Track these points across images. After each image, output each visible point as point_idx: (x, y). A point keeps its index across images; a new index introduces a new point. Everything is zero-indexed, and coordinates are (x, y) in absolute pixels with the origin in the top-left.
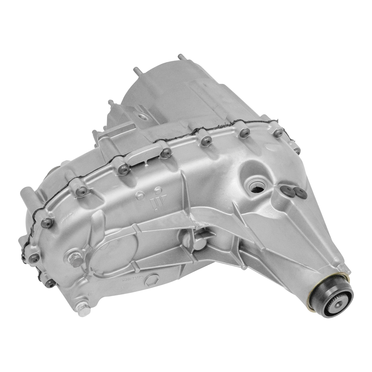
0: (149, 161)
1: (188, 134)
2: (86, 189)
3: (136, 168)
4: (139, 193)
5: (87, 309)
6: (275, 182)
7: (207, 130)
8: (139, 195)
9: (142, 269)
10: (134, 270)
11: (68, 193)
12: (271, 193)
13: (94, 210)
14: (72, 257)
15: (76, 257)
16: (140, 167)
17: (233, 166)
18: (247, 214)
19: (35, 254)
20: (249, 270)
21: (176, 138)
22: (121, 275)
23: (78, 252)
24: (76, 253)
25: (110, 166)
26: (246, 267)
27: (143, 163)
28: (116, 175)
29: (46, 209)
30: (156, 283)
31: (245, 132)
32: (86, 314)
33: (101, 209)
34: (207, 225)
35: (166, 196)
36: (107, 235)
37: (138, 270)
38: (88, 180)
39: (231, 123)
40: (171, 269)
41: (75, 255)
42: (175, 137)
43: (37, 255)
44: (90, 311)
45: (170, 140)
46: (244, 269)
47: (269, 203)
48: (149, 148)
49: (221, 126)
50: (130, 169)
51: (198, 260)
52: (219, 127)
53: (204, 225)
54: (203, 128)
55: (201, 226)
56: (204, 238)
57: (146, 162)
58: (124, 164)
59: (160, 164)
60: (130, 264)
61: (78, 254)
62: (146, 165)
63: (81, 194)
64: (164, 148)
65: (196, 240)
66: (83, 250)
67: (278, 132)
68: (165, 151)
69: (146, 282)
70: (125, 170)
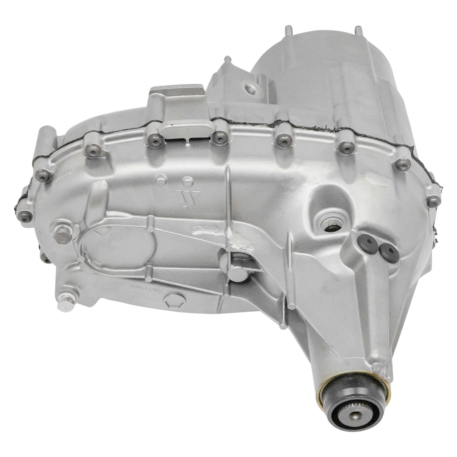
0: (192, 140)
1: (265, 124)
2: (100, 150)
3: (173, 145)
4: (161, 176)
5: (69, 304)
6: (355, 226)
7: (293, 126)
8: (160, 179)
9: (154, 279)
10: (144, 277)
11: (79, 147)
12: (344, 237)
13: (97, 178)
14: (59, 229)
15: (62, 231)
16: (179, 144)
17: (306, 185)
18: (303, 255)
19: (28, 212)
20: (288, 332)
21: (245, 123)
22: (125, 276)
23: (68, 226)
24: (66, 226)
25: (142, 131)
26: (286, 326)
27: (183, 140)
28: (144, 145)
29: (50, 160)
30: (179, 308)
31: (347, 145)
32: (67, 310)
33: (105, 180)
34: (243, 250)
35: (200, 193)
36: (109, 217)
37: (149, 279)
38: (108, 140)
39: (335, 129)
40: (204, 296)
41: (63, 228)
42: (243, 122)
43: (31, 215)
44: (73, 307)
45: (234, 123)
46: (283, 328)
47: (336, 250)
48: (194, 123)
49: (319, 128)
50: (166, 143)
51: (230, 295)
52: (315, 129)
53: (238, 249)
54: (288, 122)
55: (234, 249)
56: (244, 268)
57: (187, 140)
58: (157, 133)
59: (206, 149)
60: (144, 268)
61: (69, 228)
62: (188, 145)
63: (91, 153)
64: (217, 130)
65: (232, 266)
66: (77, 225)
67: (402, 162)
68: (219, 135)
69: (165, 300)
70: (156, 142)
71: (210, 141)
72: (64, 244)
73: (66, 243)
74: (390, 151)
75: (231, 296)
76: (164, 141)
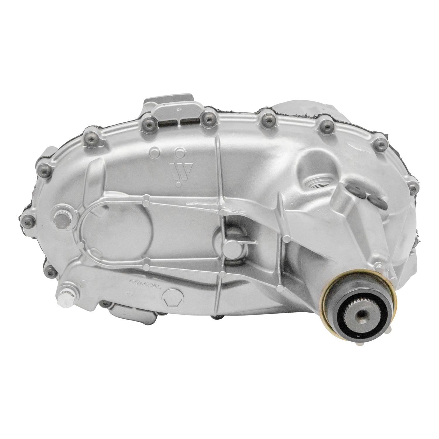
2: (98, 139)
4: (154, 148)
6: (342, 179)
7: (276, 113)
11: (79, 142)
12: (332, 190)
19: (31, 216)
21: (231, 112)
22: (123, 266)
23: (68, 212)
24: (66, 212)
25: (137, 122)
27: (175, 122)
29: (52, 159)
34: (236, 213)
35: (192, 165)
36: (107, 197)
37: (146, 266)
38: (106, 132)
39: (314, 116)
41: (62, 212)
43: (34, 220)
45: (222, 112)
47: (326, 199)
49: (300, 115)
50: (159, 128)
51: (226, 273)
52: (296, 116)
56: (238, 241)
57: (179, 122)
58: (150, 117)
60: (142, 260)
61: (68, 214)
63: (89, 140)
64: (206, 112)
65: (226, 240)
66: (76, 210)
67: (379, 142)
68: (208, 116)
69: (164, 297)
70: (149, 125)
71: (200, 124)
72: (63, 228)
73: (65, 227)
74: (367, 136)
75: (228, 274)
76: (157, 126)
